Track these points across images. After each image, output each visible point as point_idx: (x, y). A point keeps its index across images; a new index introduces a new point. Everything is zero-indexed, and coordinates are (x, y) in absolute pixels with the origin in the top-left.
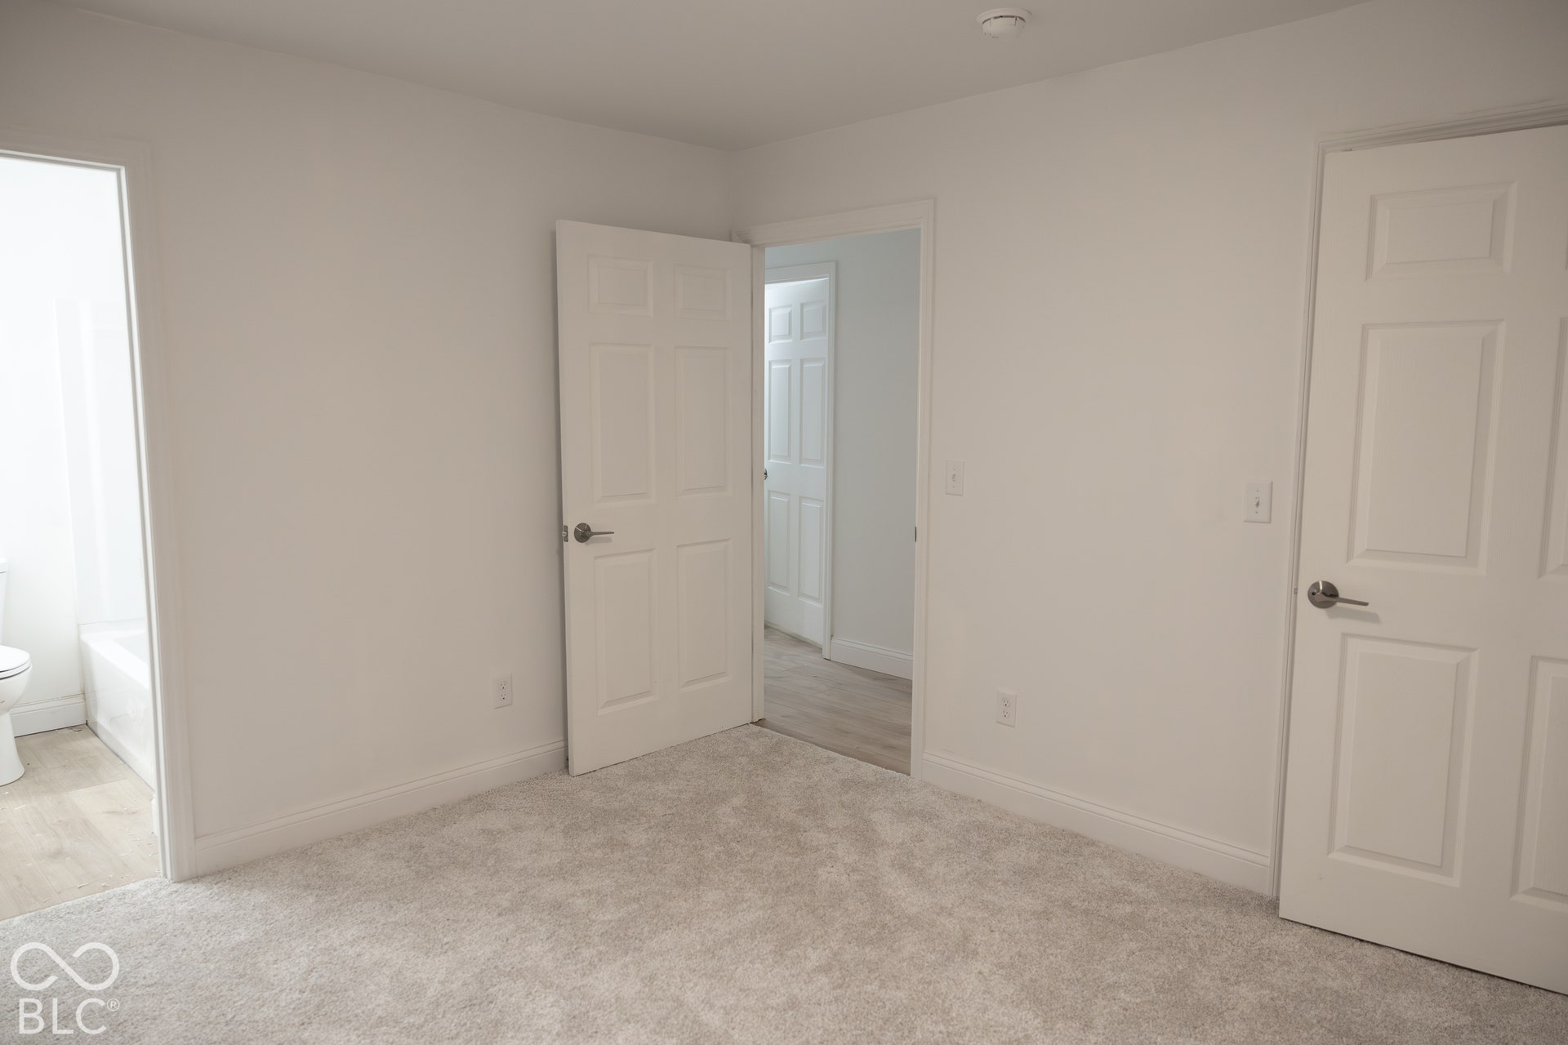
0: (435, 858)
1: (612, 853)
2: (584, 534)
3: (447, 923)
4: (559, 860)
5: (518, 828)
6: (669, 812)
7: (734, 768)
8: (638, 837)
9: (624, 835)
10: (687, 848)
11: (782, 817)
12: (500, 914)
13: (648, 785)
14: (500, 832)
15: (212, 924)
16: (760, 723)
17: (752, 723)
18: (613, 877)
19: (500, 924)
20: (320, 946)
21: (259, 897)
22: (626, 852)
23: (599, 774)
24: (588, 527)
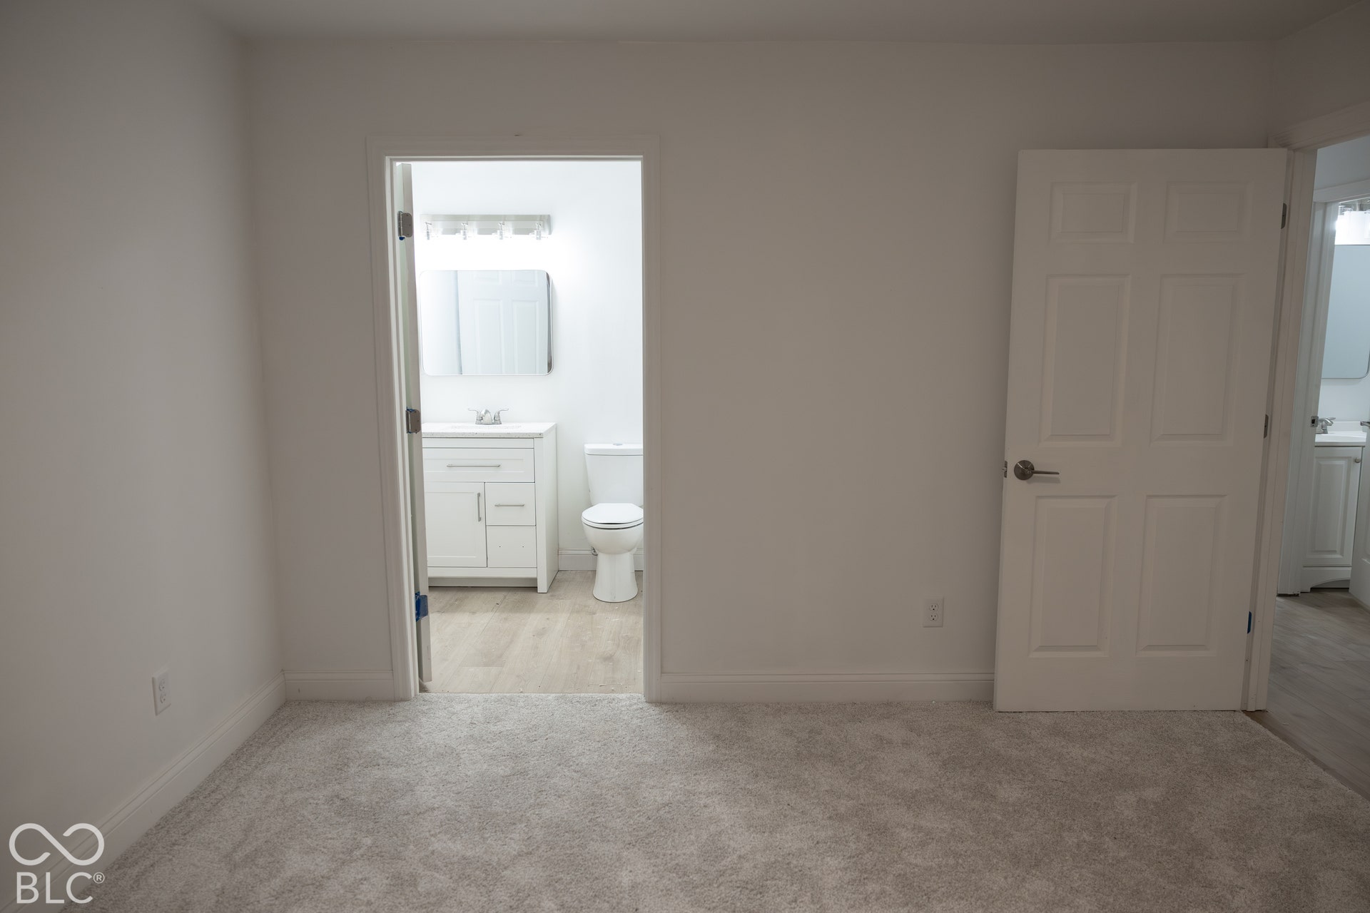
0: (821, 746)
1: (972, 799)
2: (1026, 471)
3: (785, 807)
4: (918, 788)
5: (906, 744)
6: (1063, 778)
7: (1177, 755)
8: (1011, 793)
9: (998, 786)
10: (1052, 823)
11: (1193, 830)
12: (830, 817)
13: (1063, 743)
14: (890, 742)
15: (642, 741)
16: (1257, 715)
17: (1245, 711)
18: (954, 824)
19: (823, 827)
20: (687, 787)
21: (681, 731)
22: (986, 804)
23: (1022, 717)
24: (1032, 466)
